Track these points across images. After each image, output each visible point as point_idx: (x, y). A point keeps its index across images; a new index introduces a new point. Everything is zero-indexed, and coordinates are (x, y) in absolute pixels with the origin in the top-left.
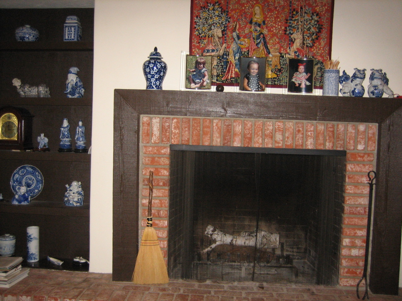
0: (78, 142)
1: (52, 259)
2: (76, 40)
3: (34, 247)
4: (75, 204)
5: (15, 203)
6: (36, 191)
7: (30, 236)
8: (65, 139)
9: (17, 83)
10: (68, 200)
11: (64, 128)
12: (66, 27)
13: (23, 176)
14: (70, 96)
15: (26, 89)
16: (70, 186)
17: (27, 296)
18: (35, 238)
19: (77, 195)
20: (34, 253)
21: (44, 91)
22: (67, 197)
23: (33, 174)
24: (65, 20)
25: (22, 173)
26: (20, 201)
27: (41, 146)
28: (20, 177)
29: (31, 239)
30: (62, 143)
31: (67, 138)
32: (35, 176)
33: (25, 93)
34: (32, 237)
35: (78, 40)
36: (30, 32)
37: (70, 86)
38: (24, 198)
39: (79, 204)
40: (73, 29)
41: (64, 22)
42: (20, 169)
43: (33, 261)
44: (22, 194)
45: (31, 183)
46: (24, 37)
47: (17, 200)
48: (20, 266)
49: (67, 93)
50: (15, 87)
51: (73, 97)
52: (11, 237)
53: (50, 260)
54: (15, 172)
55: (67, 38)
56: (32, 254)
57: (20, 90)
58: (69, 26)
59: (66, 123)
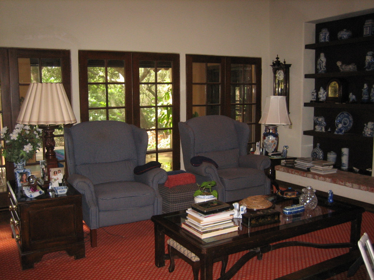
0: (372, 97)
1: (354, 168)
2: (370, 35)
3: (345, 160)
4: (368, 135)
5: (335, 133)
6: (349, 127)
7: (343, 153)
8: (364, 96)
9: (339, 64)
10: (365, 133)
11: (365, 89)
12: (365, 27)
13: (343, 118)
14: (367, 70)
15: (343, 67)
16: (367, 124)
17: (329, 178)
18: (346, 155)
19: (370, 130)
20: (344, 163)
21: (352, 67)
22: (364, 131)
23: (347, 117)
24: (365, 23)
25: (342, 116)
26: (338, 132)
27: (351, 100)
28: (341, 119)
29: (343, 154)
30: (363, 98)
31: (366, 95)
32: (349, 119)
33: (343, 69)
34: (344, 153)
35: (372, 34)
36: (345, 33)
37: (367, 64)
38: (340, 130)
39: (370, 136)
40: (368, 28)
41: (364, 25)
42: (341, 114)
43: (344, 168)
44: (340, 128)
45: (347, 122)
46: (342, 37)
47: (337, 132)
48: (332, 166)
49: (365, 68)
50: (338, 66)
51: (369, 70)
52: (334, 153)
53: (354, 169)
54: (338, 116)
55: (365, 34)
56: (344, 164)
57: (340, 68)
58: (366, 27)
59: (366, 86)
